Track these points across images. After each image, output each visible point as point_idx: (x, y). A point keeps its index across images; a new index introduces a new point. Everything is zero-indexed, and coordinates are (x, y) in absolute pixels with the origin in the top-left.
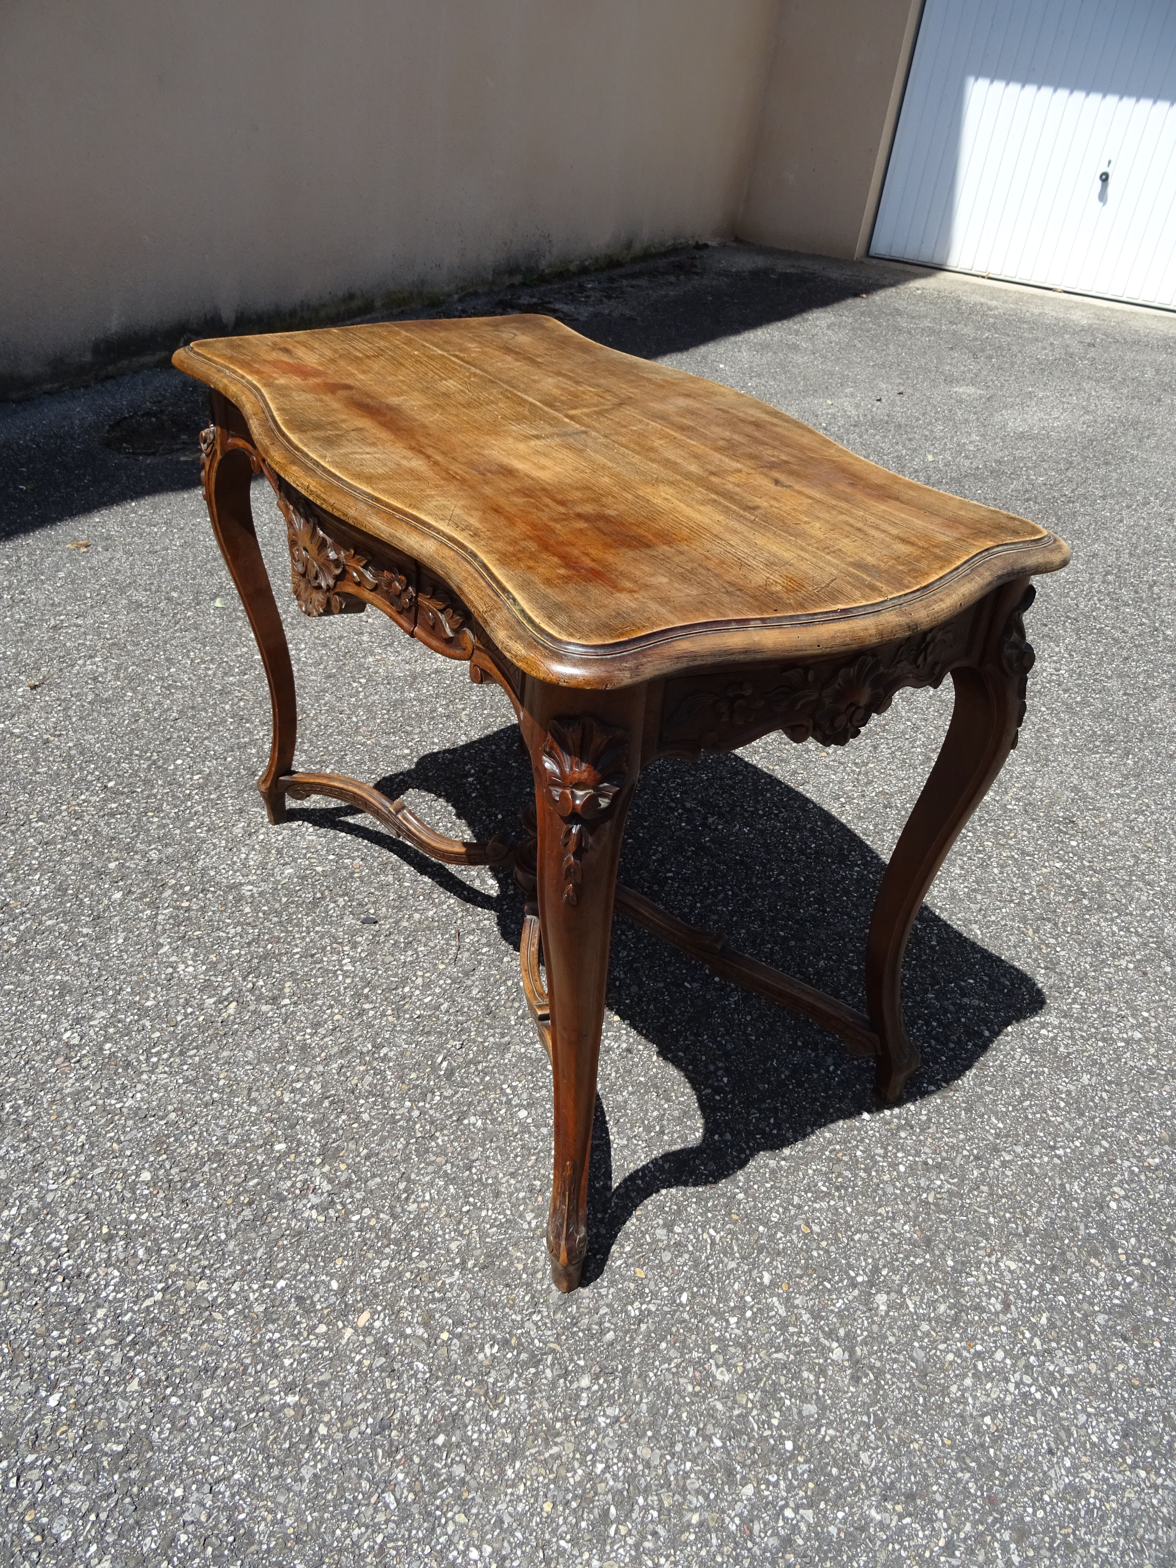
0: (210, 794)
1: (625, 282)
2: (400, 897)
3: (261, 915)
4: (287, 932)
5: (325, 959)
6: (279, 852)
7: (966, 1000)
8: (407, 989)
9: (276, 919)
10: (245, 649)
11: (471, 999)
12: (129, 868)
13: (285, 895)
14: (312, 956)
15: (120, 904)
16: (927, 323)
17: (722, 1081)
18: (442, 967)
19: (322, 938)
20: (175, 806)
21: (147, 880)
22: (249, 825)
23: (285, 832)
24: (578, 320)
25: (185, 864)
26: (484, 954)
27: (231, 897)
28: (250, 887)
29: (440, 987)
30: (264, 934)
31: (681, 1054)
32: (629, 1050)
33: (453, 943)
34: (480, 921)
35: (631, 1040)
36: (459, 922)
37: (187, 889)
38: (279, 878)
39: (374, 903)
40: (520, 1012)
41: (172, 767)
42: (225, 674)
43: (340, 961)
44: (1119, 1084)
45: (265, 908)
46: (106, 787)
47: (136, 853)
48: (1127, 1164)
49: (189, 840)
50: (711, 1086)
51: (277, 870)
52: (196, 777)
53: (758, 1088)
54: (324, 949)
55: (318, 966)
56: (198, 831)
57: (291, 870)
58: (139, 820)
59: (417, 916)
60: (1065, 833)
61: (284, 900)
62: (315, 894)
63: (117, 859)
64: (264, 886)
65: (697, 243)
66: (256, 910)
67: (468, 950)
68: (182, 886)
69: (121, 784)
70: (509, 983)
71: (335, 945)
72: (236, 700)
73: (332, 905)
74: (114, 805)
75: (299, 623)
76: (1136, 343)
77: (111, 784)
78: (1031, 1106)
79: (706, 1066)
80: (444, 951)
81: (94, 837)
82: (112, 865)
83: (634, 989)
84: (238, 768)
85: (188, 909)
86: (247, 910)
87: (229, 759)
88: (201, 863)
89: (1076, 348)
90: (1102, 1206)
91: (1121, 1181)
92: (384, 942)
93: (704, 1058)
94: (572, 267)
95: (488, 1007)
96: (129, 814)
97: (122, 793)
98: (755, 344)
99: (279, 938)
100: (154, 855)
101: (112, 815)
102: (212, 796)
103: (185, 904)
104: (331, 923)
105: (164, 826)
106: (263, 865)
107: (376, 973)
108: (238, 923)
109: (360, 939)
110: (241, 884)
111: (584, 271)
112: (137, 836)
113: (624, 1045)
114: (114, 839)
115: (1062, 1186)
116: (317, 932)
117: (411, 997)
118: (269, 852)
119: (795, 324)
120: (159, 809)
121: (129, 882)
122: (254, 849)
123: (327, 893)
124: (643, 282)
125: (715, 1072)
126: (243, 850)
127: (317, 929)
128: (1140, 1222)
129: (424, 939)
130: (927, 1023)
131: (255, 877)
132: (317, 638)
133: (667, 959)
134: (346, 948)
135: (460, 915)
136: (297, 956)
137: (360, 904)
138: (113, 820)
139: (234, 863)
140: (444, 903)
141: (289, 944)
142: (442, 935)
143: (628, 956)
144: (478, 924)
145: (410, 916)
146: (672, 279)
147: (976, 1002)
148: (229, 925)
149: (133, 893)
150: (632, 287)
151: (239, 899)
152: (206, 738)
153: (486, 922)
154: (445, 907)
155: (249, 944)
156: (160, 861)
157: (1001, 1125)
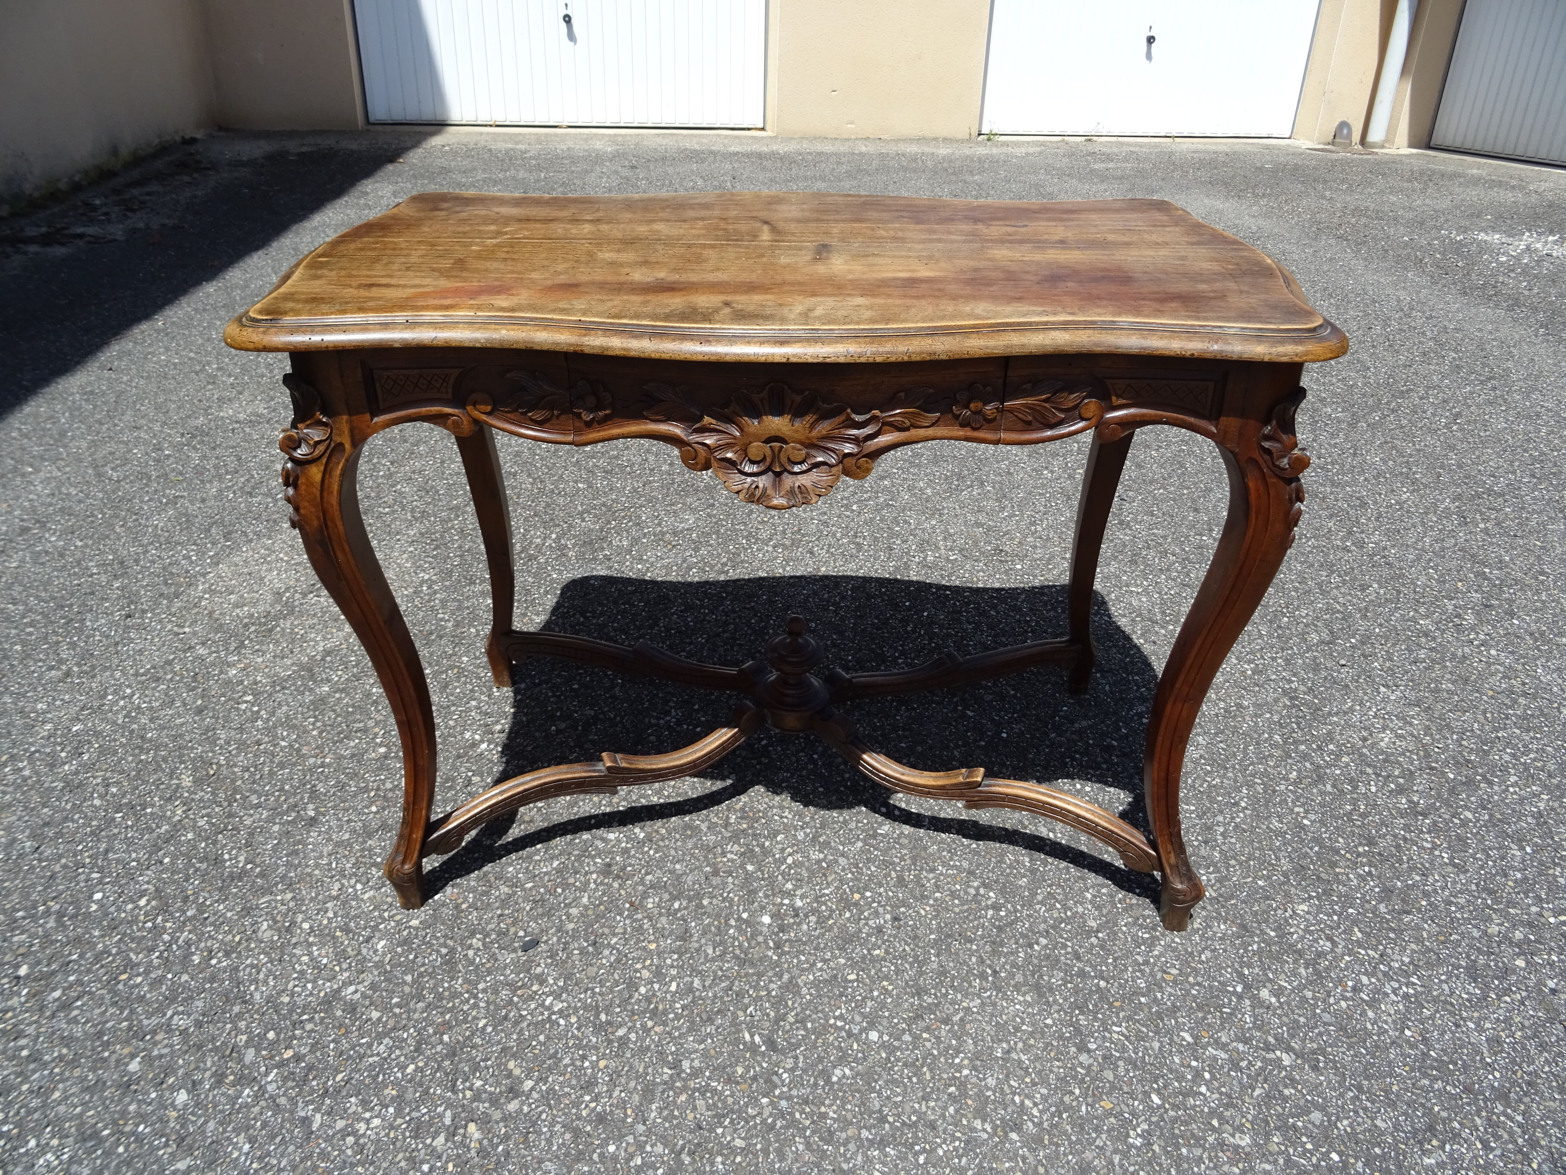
0: (184, 912)
1: (135, 192)
2: (535, 902)
3: (397, 1010)
4: (450, 1010)
5: (524, 1013)
6: (346, 930)
7: (1077, 725)
8: (643, 990)
9: (421, 1005)
10: (48, 726)
11: (713, 960)
12: (161, 1056)
13: (404, 973)
14: (506, 1018)
15: (197, 1105)
16: (480, 176)
17: (989, 898)
18: (653, 946)
19: (496, 992)
20: (152, 950)
21: (204, 1055)
22: (275, 922)
23: (329, 905)
24: (115, 240)
25: (237, 1009)
26: (679, 910)
27: (339, 1013)
28: (352, 989)
29: (672, 966)
30: (424, 1028)
31: (938, 895)
32: (896, 919)
33: (639, 916)
34: (642, 879)
35: (888, 908)
36: (623, 892)
37: (271, 1035)
38: (377, 959)
39: (514, 924)
40: (771, 944)
41: (94, 907)
42: (52, 766)
43: (542, 1005)
44: (1222, 732)
45: (395, 1000)
46: (18, 978)
47: (154, 1032)
48: (1283, 787)
49: (212, 979)
50: (987, 908)
51: (364, 951)
52: (143, 902)
53: (1021, 886)
54: (510, 1002)
55: (525, 1024)
56: (214, 962)
57: (382, 943)
58: (114, 992)
59: (574, 911)
60: (1007, 561)
61: (409, 978)
62: (438, 951)
63: (133, 1056)
64: (368, 978)
65: (183, 137)
66: (386, 1008)
67: (661, 914)
68: (263, 1037)
69: (38, 963)
70: (733, 922)
71: (519, 992)
72: (102, 790)
73: (471, 953)
74: (57, 994)
75: (93, 667)
76: (664, 159)
77: (23, 971)
78: (1194, 781)
79: (966, 893)
80: (640, 929)
81: (67, 1046)
82: (134, 1066)
83: (842, 861)
84: (190, 864)
85: (298, 1058)
86: (375, 1015)
87: (167, 860)
88: (257, 996)
89: (625, 172)
90: (1303, 827)
91: (1292, 801)
92: (568, 957)
93: (958, 887)
94: (63, 186)
95: (736, 957)
96: (90, 993)
97: (53, 973)
98: (336, 225)
99: (445, 1023)
100: (180, 1022)
101: (65, 1006)
102: (189, 914)
103: (289, 1054)
104: (489, 972)
105: (160, 980)
106: (341, 956)
107: (594, 993)
108: (380, 1037)
109: (539, 970)
110: (339, 990)
111: (76, 188)
112: (132, 1011)
113: (888, 917)
114: (100, 1034)
115: (1268, 827)
116: (484, 991)
117: (654, 995)
118: (334, 937)
119: (359, 198)
120: (129, 966)
121: (181, 1072)
122: (311, 945)
123: (450, 943)
124: (155, 187)
125: (978, 894)
126: (297, 951)
127: (481, 986)
128: (1331, 824)
129: (606, 931)
130: (1073, 759)
131: (346, 974)
132: (136, 674)
133: (841, 819)
134: (535, 988)
135: (616, 885)
136: (489, 1029)
137: (502, 934)
138: (75, 1013)
139: (302, 973)
140: (588, 882)
141: (465, 1021)
142: (621, 915)
143: (807, 835)
144: (643, 884)
145: (568, 915)
146: (187, 179)
147: (1084, 723)
148: (370, 1045)
149: (201, 1082)
150: (148, 194)
151: (352, 1008)
152: (107, 851)
153: (649, 877)
154: (593, 886)
155: (417, 1050)
156: (199, 1024)
157: (1193, 808)
